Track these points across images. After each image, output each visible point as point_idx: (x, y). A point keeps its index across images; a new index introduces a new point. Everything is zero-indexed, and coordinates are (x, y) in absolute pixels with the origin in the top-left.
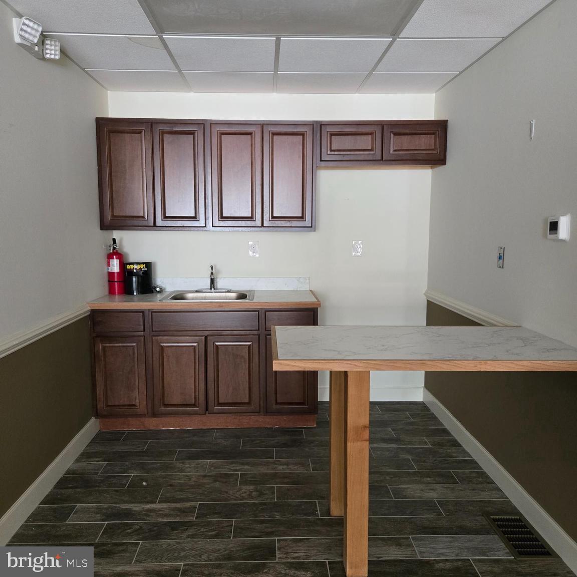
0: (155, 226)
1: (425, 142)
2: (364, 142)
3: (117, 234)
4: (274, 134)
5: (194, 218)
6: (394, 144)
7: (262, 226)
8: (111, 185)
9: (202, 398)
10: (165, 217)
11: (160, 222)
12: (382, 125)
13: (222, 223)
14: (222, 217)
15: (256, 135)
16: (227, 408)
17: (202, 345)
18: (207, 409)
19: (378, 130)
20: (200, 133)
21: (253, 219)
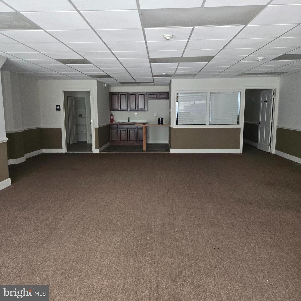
0: (119, 111)
1: (165, 95)
2: (155, 96)
3: (112, 112)
4: (139, 94)
5: (126, 109)
6: (160, 96)
7: (137, 110)
8: (112, 103)
9: (127, 140)
10: (121, 109)
11: (120, 110)
14: (130, 109)
15: (136, 94)
16: (131, 141)
17: (127, 130)
18: (128, 141)
19: (157, 93)
20: (127, 94)
21: (135, 109)
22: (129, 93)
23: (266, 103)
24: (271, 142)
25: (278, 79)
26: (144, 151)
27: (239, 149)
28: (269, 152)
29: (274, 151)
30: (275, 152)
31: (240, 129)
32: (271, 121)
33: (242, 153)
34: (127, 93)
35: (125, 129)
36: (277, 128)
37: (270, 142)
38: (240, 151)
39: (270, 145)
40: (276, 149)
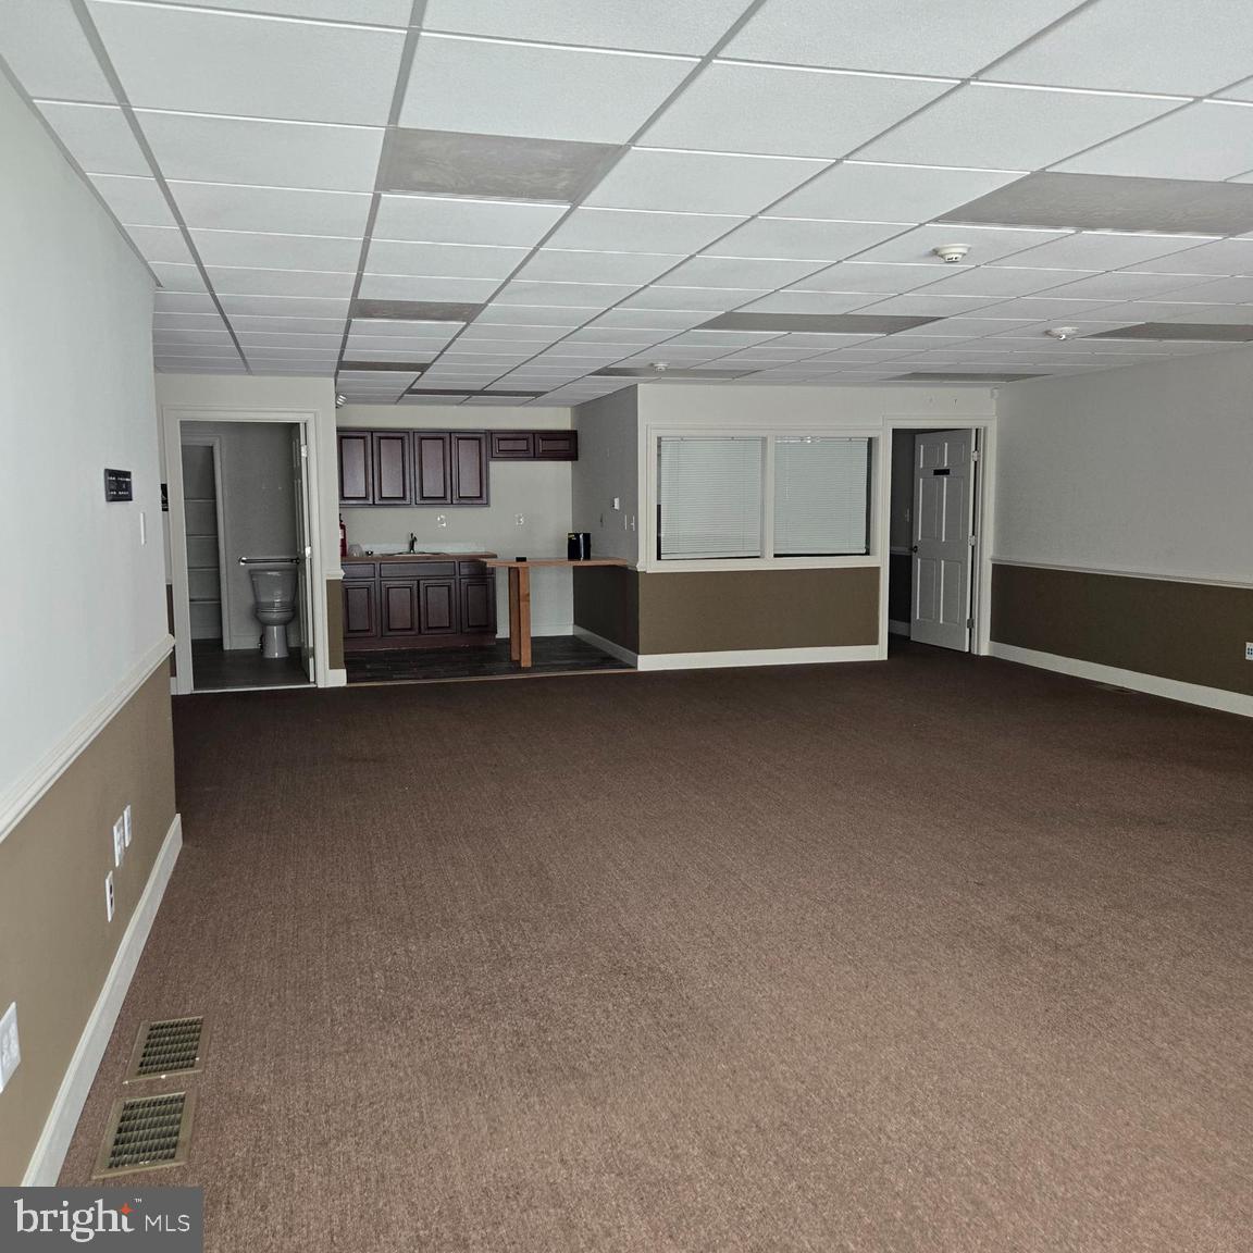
0: (374, 504)
1: (562, 445)
2: (522, 445)
4: (459, 439)
5: (403, 498)
6: (542, 446)
7: (452, 503)
8: (342, 474)
9: (417, 626)
10: (382, 498)
11: (376, 502)
12: (535, 433)
13: (422, 502)
14: (423, 498)
15: (447, 439)
16: (434, 631)
17: (415, 587)
18: (420, 632)
19: (531, 436)
20: (406, 438)
21: (444, 498)
22: (415, 432)
23: (945, 479)
24: (971, 616)
25: (992, 395)
26: (526, 670)
27: (876, 643)
28: (967, 650)
29: (985, 647)
30: (990, 648)
31: (877, 570)
32: (971, 540)
33: (885, 658)
34: (406, 431)
35: (409, 582)
36: (994, 565)
37: (968, 617)
38: (878, 652)
39: (971, 624)
40: (991, 639)
